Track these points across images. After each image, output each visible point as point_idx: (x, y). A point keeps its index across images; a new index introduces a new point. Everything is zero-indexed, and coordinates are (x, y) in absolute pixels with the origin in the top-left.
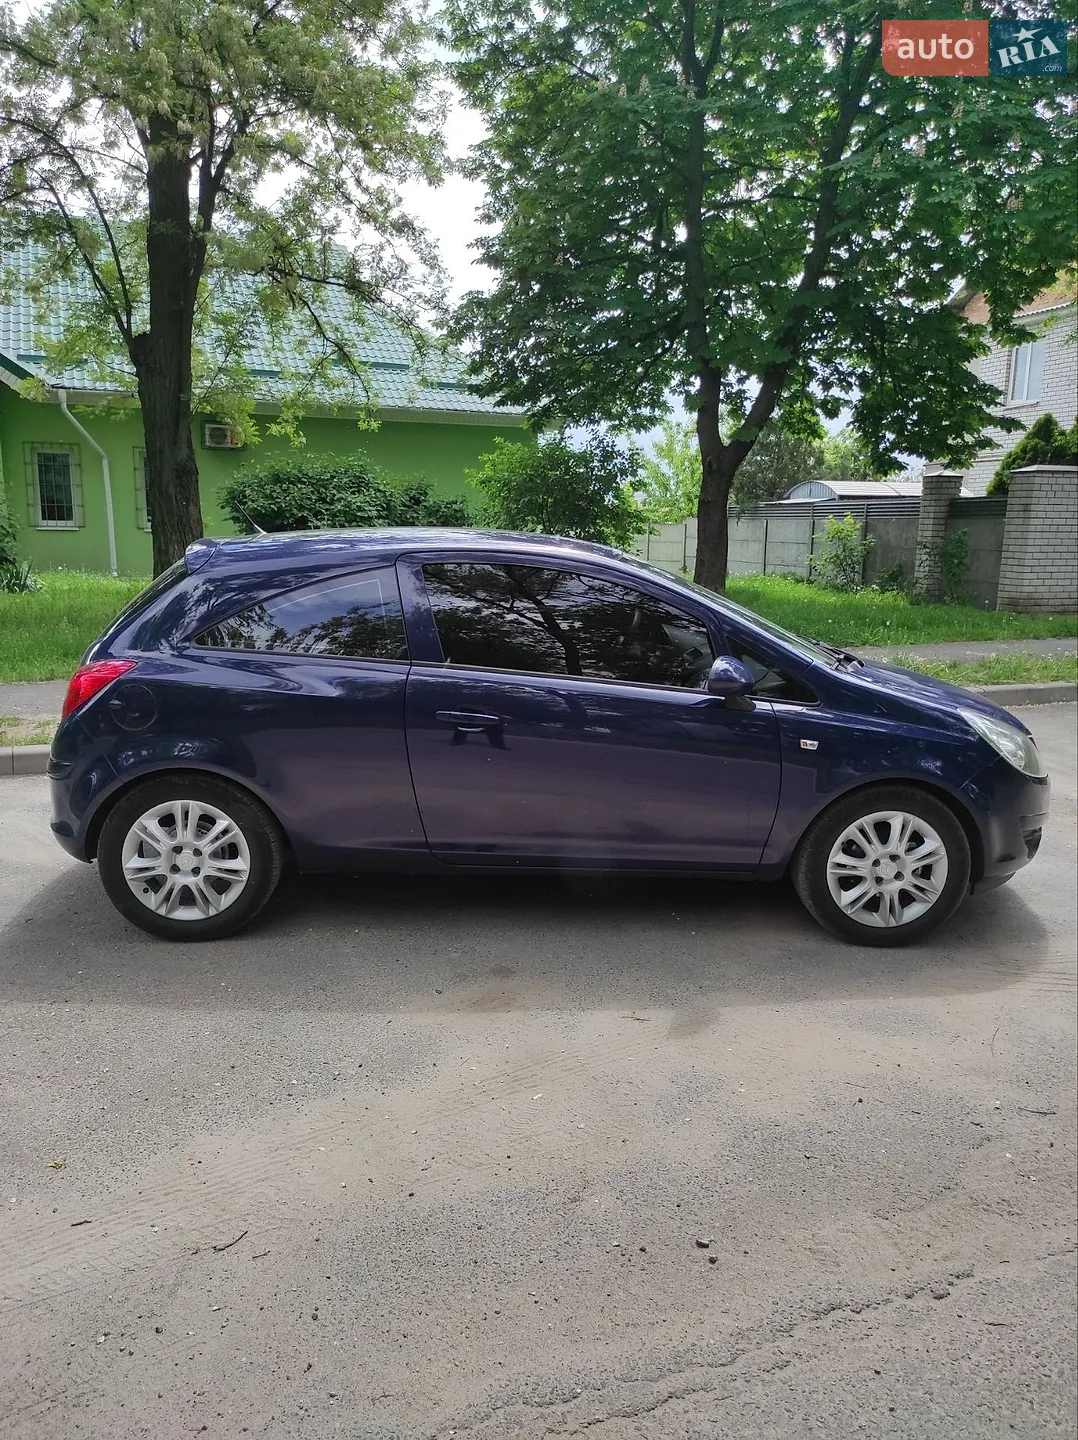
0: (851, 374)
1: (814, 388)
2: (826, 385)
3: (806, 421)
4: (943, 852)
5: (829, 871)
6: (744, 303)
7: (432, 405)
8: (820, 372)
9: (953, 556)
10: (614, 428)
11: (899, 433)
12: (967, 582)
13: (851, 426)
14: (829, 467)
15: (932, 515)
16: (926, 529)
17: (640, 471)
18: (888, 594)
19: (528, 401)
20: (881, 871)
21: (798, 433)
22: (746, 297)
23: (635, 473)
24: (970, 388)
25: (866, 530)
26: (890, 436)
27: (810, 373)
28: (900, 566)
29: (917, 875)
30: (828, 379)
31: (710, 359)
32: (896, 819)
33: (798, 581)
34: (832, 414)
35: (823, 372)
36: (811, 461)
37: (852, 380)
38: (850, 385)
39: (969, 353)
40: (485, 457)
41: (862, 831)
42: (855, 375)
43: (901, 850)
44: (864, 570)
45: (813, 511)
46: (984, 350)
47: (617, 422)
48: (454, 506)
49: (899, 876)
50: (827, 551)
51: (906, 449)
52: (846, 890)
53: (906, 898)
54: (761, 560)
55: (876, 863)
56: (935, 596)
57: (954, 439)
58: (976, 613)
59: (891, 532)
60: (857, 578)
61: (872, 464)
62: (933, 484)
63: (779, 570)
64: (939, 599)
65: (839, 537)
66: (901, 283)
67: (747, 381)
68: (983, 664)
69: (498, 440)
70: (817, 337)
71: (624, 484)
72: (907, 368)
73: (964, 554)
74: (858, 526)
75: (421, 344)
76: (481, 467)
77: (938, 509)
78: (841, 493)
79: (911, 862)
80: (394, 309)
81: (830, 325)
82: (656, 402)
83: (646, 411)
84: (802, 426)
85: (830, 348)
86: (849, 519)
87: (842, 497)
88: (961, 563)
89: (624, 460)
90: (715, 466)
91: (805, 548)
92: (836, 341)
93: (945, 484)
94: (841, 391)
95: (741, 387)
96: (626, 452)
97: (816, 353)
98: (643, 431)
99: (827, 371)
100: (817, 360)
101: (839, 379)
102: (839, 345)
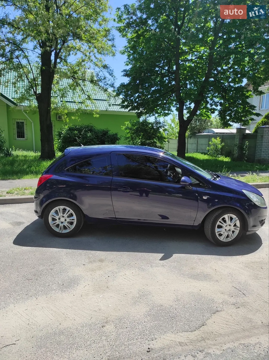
1: (209, 106)
2: (211, 105)
3: (206, 114)
6: (191, 85)
7: (113, 110)
8: (210, 102)
9: (244, 148)
10: (159, 116)
11: (230, 117)
13: (218, 116)
14: (214, 126)
15: (238, 138)
16: (237, 141)
17: (165, 127)
19: (137, 110)
21: (205, 117)
22: (192, 83)
24: (248, 106)
25: (222, 141)
26: (228, 118)
27: (207, 102)
28: (231, 151)
31: (181, 99)
33: (205, 154)
34: (213, 112)
35: (211, 102)
36: (209, 124)
37: (218, 104)
38: (217, 105)
39: (248, 97)
42: (219, 102)
44: (222, 151)
45: (209, 137)
46: (252, 96)
47: (160, 114)
48: (114, 136)
51: (232, 121)
54: (196, 149)
57: (244, 118)
59: (228, 142)
60: (220, 153)
61: (223, 124)
62: (239, 130)
63: (201, 151)
65: (215, 143)
67: (191, 104)
70: (209, 93)
71: (161, 130)
72: (232, 101)
74: (220, 140)
77: (240, 136)
78: (216, 132)
80: (102, 87)
81: (212, 90)
82: (169, 109)
83: (167, 112)
85: (212, 96)
86: (218, 139)
90: (182, 125)
91: (207, 146)
92: (214, 94)
93: (242, 130)
94: (215, 107)
95: (190, 106)
96: (162, 122)
97: (209, 97)
98: (166, 116)
99: (212, 102)
100: (209, 99)
101: (214, 104)
102: (215, 95)
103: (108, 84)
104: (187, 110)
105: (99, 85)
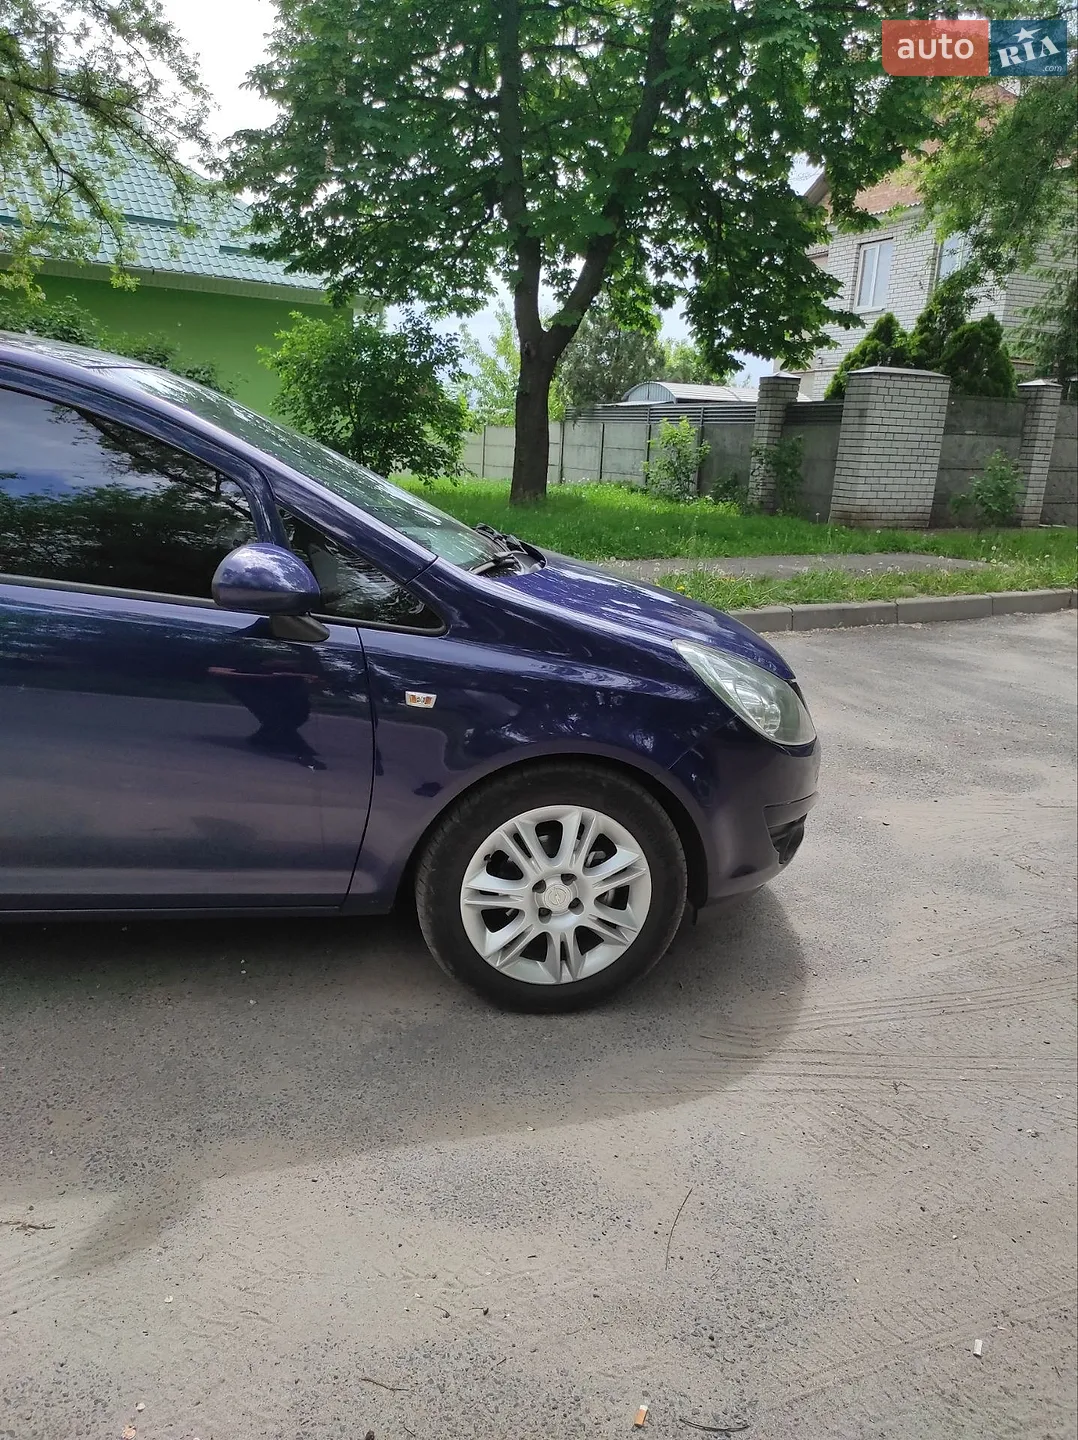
0: (685, 259)
1: (647, 272)
2: (660, 270)
3: (638, 310)
4: (645, 868)
5: (464, 900)
6: (574, 173)
7: (226, 273)
8: (653, 255)
9: (787, 465)
10: (433, 310)
11: (737, 327)
12: (801, 493)
13: (686, 318)
14: (671, 370)
15: (767, 420)
16: (762, 436)
17: (460, 361)
18: (721, 504)
19: (327, 269)
20: (547, 899)
21: (631, 324)
22: (576, 165)
23: (455, 363)
24: (808, 277)
25: (702, 435)
26: (727, 332)
27: (643, 256)
28: (736, 476)
29: (605, 903)
30: (661, 262)
31: (528, 227)
32: (571, 817)
33: (633, 490)
34: (666, 303)
35: (657, 254)
36: (652, 362)
37: (687, 265)
38: (684, 270)
39: (809, 238)
40: (283, 334)
41: (517, 838)
42: (690, 259)
43: (577, 868)
44: (700, 479)
45: (649, 414)
46: (825, 237)
47: (436, 303)
49: (575, 905)
50: (661, 457)
51: (742, 346)
52: (494, 929)
53: (587, 939)
54: (598, 468)
55: (540, 886)
56: (769, 507)
57: (792, 336)
58: (804, 525)
59: (728, 439)
60: (692, 487)
61: (708, 361)
62: (770, 386)
63: (616, 478)
64: (773, 512)
65: (673, 443)
66: (739, 156)
67: (572, 261)
68: (797, 580)
69: (294, 314)
70: (648, 212)
71: (442, 374)
72: (744, 253)
73: (797, 463)
74: (693, 431)
75: (184, 184)
76: (277, 345)
77: (774, 414)
78: (678, 396)
79: (596, 883)
81: (662, 199)
82: (479, 284)
83: (467, 292)
84: (634, 315)
85: (665, 226)
86: (685, 423)
87: (680, 401)
88: (794, 472)
89: (441, 346)
90: (533, 353)
91: (642, 455)
93: (782, 387)
94: (675, 277)
95: (566, 266)
96: (444, 337)
97: (649, 232)
98: (465, 315)
99: (661, 254)
100: (649, 240)
101: (672, 263)
102: (675, 226)
103: (171, 120)
104: (557, 284)
105: (127, 125)
